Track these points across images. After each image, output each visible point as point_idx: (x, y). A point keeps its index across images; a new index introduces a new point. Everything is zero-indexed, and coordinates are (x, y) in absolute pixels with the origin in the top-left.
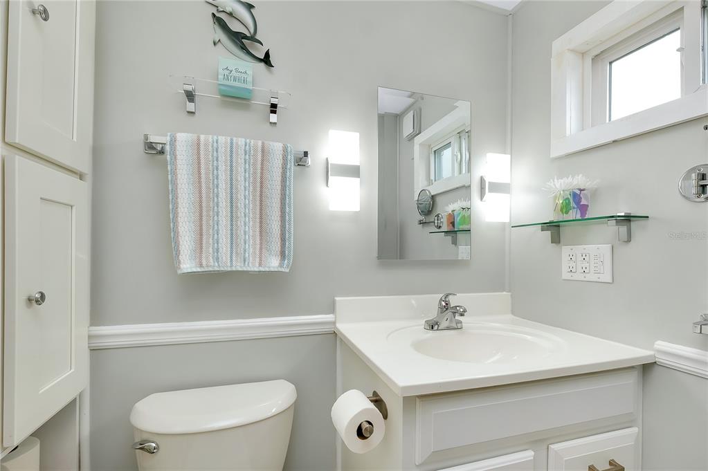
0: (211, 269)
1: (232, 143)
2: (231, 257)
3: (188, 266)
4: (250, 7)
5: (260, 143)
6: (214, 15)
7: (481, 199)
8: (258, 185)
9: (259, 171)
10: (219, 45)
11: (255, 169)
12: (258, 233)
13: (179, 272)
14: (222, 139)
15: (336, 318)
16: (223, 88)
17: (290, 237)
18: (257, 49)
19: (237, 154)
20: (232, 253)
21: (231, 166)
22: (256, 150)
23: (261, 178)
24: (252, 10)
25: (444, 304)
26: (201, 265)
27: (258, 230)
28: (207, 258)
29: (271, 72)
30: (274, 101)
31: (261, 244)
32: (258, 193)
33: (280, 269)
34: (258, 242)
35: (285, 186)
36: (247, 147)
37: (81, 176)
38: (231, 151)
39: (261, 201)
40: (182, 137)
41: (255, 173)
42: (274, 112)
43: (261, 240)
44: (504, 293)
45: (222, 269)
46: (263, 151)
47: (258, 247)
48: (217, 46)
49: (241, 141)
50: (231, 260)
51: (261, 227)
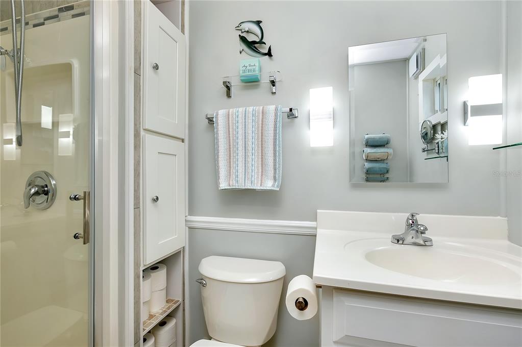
0: (234, 187)
1: (245, 111)
2: (245, 180)
3: (223, 185)
4: (258, 23)
5: (261, 108)
6: (240, 35)
7: (465, 124)
8: (260, 134)
9: (260, 125)
10: (243, 52)
11: (258, 125)
12: (260, 165)
13: (219, 189)
14: (241, 110)
15: (317, 225)
16: (242, 78)
17: (279, 167)
18: (263, 48)
19: (248, 117)
20: (245, 178)
21: (245, 125)
22: (259, 113)
23: (262, 130)
24: (260, 24)
25: (411, 222)
26: (230, 186)
27: (260, 163)
28: (232, 181)
29: (271, 59)
30: (272, 79)
31: (262, 172)
32: (260, 140)
33: (272, 188)
34: (260, 171)
35: (276, 133)
36: (254, 112)
37: (183, 141)
38: (245, 116)
39: (262, 144)
40: (222, 112)
41: (258, 127)
42: (274, 85)
43: (262, 169)
44: (499, 217)
45: (240, 187)
46: (263, 113)
47: (260, 174)
48: (242, 53)
49: (250, 109)
50: (245, 182)
51: (262, 161)
